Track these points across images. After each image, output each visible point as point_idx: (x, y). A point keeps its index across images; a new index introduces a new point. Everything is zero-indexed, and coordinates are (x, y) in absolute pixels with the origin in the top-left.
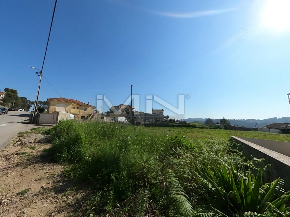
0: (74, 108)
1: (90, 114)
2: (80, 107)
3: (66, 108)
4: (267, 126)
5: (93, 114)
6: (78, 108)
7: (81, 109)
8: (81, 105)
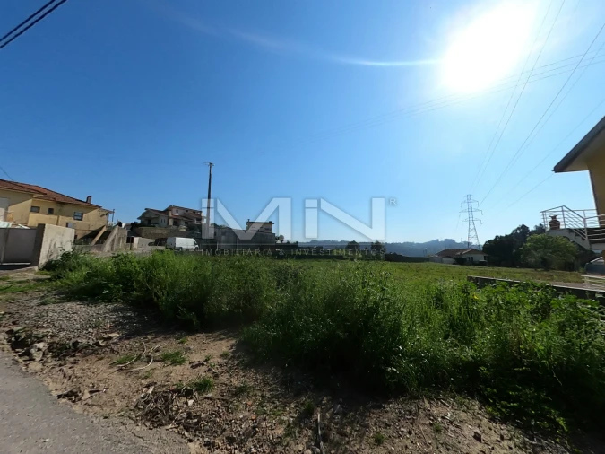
0: (35, 209)
1: (93, 229)
2: (59, 208)
3: (7, 209)
4: (439, 254)
5: (104, 230)
6: (51, 211)
7: (61, 213)
8: (62, 204)
